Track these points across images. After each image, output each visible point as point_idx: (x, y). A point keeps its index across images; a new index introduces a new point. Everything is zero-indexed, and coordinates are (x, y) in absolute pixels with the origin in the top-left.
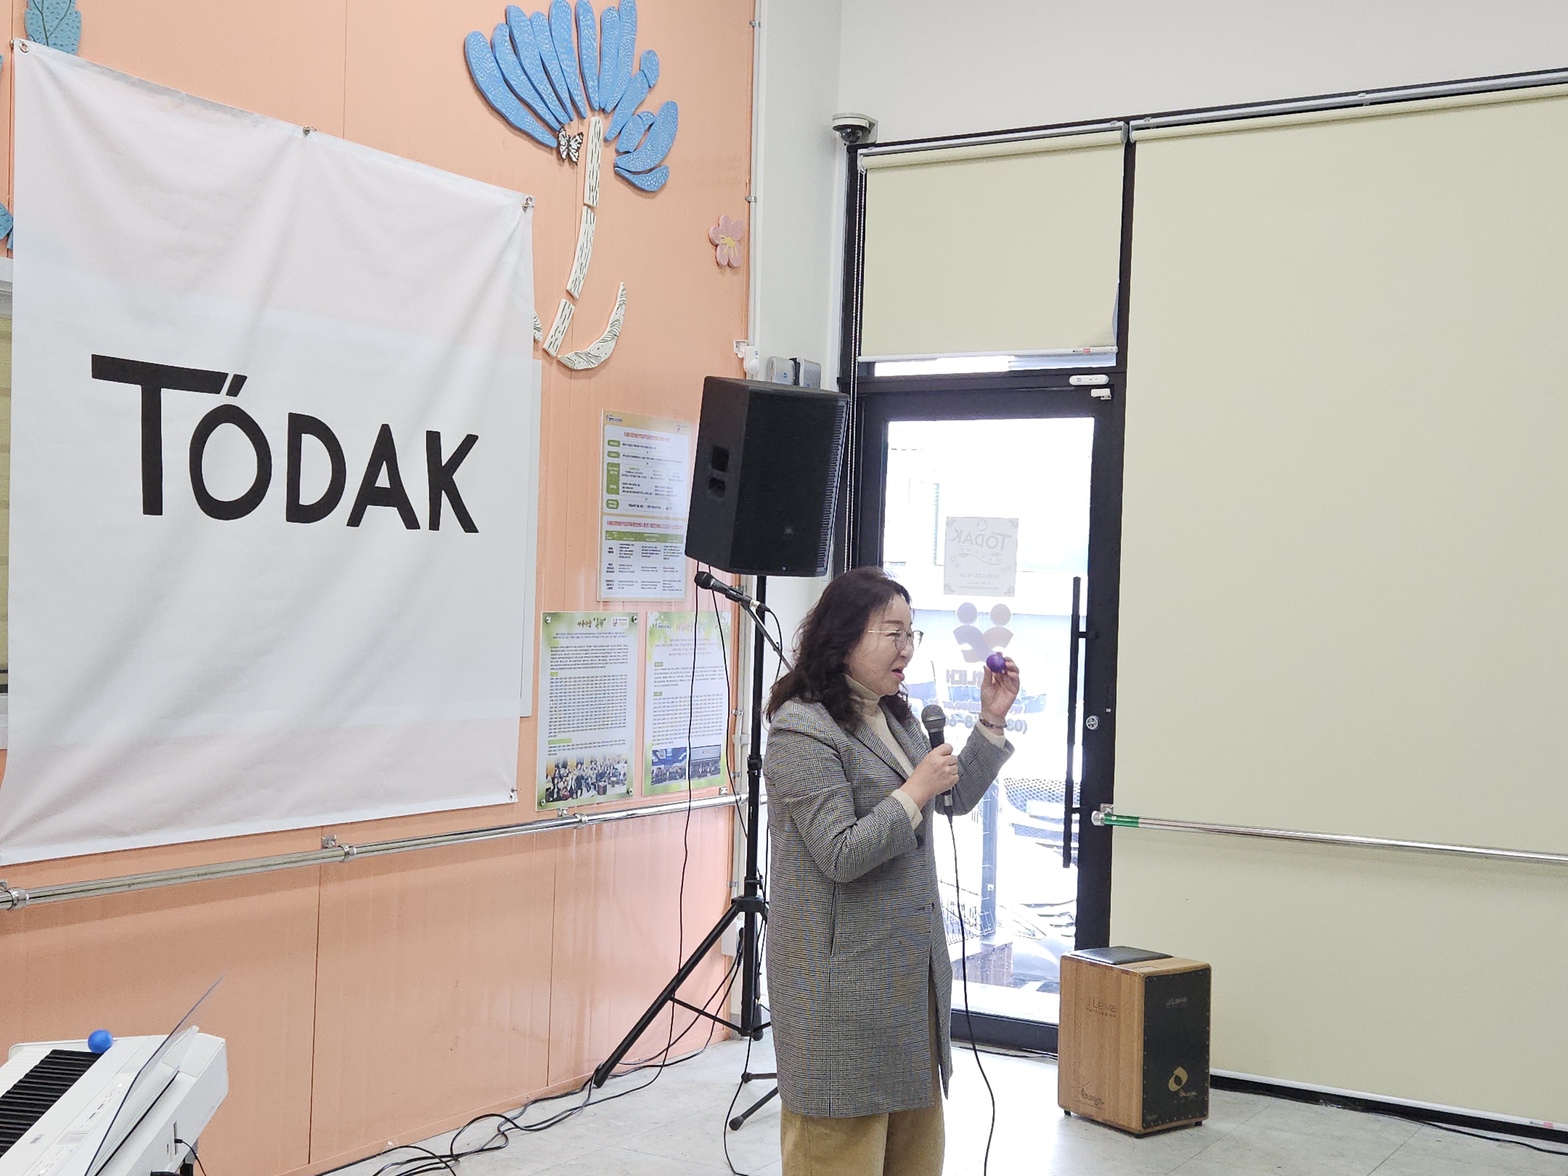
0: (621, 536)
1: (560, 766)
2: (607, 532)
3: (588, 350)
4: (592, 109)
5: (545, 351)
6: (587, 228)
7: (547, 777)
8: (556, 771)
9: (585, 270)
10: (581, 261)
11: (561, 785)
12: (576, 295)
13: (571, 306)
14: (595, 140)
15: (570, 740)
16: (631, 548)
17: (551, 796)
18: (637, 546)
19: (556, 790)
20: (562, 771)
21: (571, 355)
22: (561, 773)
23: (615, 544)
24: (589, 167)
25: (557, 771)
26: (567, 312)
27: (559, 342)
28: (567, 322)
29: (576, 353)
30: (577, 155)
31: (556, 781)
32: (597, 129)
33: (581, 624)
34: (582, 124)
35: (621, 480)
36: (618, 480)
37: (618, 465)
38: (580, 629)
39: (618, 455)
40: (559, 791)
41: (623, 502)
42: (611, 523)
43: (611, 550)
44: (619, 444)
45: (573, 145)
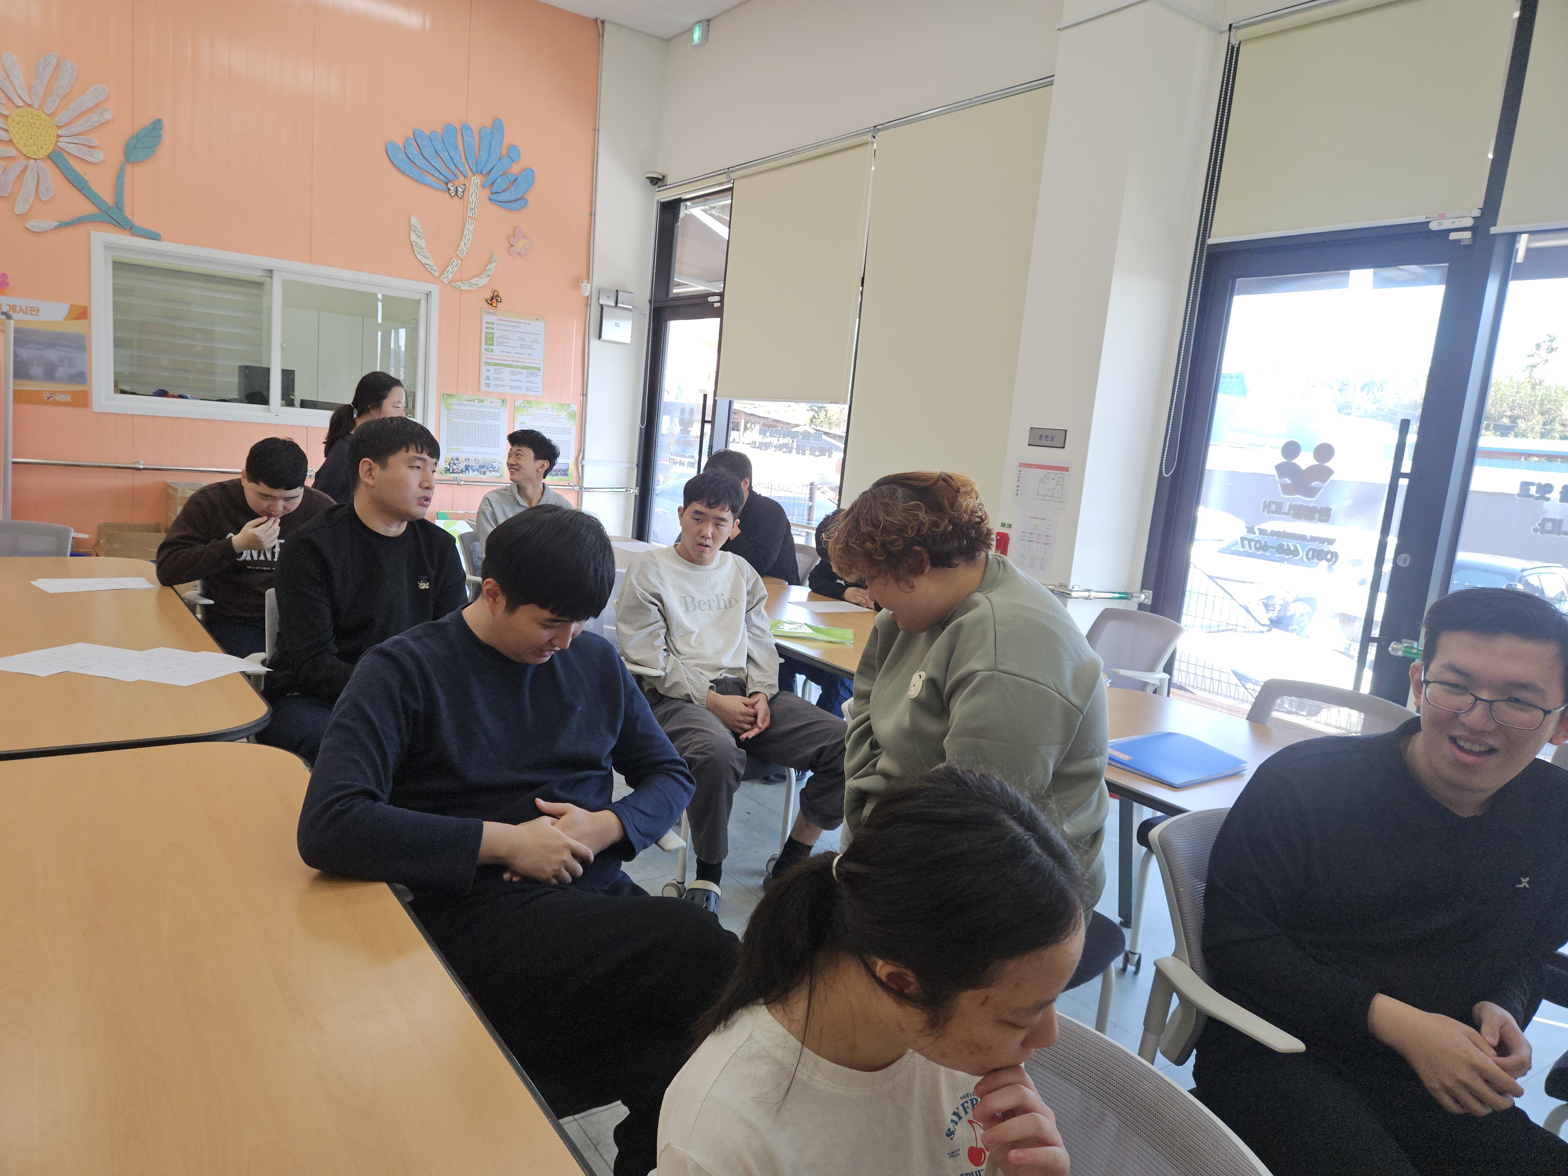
0: (495, 364)
2: (485, 362)
3: (470, 281)
4: (473, 172)
5: (441, 281)
6: (470, 227)
9: (468, 246)
11: (455, 467)
12: (462, 257)
13: (459, 262)
14: (474, 187)
15: (461, 449)
16: (502, 370)
17: (447, 470)
19: (451, 469)
20: (456, 461)
21: (459, 283)
23: (492, 368)
24: (471, 200)
26: (455, 264)
27: (450, 277)
29: (462, 282)
30: (462, 194)
31: (451, 465)
32: (475, 182)
33: (466, 400)
34: (466, 180)
35: (495, 340)
36: (492, 340)
37: (493, 333)
38: (467, 403)
39: (493, 329)
40: (453, 469)
41: (497, 349)
42: (488, 358)
43: (488, 370)
44: (493, 324)
45: (460, 190)
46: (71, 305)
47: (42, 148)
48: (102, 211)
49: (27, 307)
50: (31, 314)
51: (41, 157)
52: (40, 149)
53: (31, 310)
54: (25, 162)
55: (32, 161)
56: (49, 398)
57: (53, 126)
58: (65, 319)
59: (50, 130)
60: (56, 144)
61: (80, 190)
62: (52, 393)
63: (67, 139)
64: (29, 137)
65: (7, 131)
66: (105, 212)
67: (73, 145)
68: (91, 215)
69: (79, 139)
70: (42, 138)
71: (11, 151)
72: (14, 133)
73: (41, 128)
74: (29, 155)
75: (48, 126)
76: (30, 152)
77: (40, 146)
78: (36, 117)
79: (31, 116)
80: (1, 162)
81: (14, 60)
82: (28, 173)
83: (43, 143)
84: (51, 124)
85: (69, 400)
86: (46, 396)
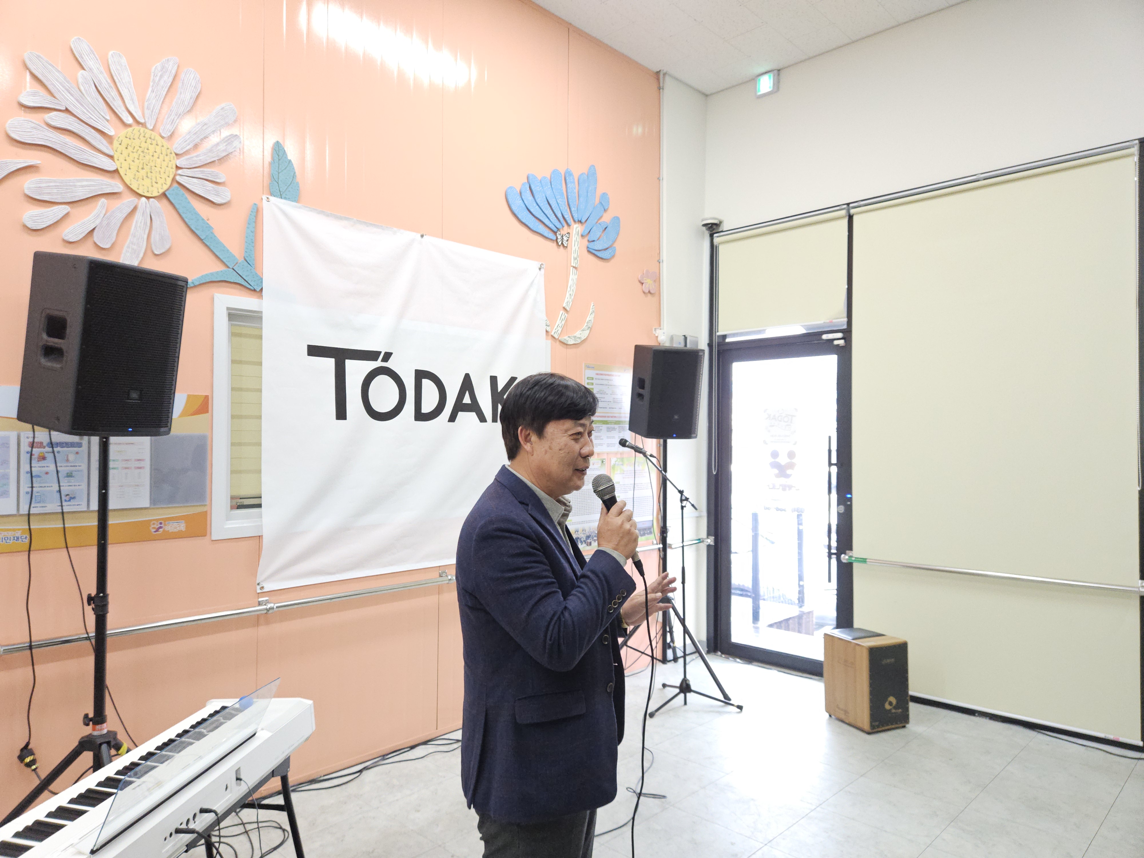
3: (575, 335)
4: (574, 221)
5: (552, 336)
6: (573, 277)
9: (572, 297)
10: (570, 293)
12: (568, 309)
13: (566, 315)
14: (576, 236)
16: (601, 428)
21: (566, 337)
24: (573, 249)
26: (563, 317)
27: (559, 332)
28: (563, 322)
29: (569, 337)
30: (567, 243)
32: (577, 230)
34: (570, 228)
44: (592, 379)
45: (565, 238)
46: (189, 396)
47: (156, 183)
48: (228, 267)
51: (155, 194)
52: (154, 184)
54: (134, 200)
55: (144, 199)
57: (171, 153)
58: (180, 417)
59: (167, 159)
60: (173, 179)
61: (201, 240)
62: (161, 523)
63: (187, 172)
64: (141, 166)
65: (111, 157)
66: (233, 269)
67: (195, 180)
68: (217, 273)
69: (202, 172)
70: (158, 169)
71: (114, 185)
72: (122, 160)
73: (156, 155)
74: (140, 192)
75: (164, 153)
76: (141, 187)
77: (154, 180)
78: (149, 141)
79: (143, 139)
80: (103, 200)
81: (124, 61)
82: (138, 216)
83: (158, 176)
84: (169, 151)
85: (183, 529)
86: (154, 528)
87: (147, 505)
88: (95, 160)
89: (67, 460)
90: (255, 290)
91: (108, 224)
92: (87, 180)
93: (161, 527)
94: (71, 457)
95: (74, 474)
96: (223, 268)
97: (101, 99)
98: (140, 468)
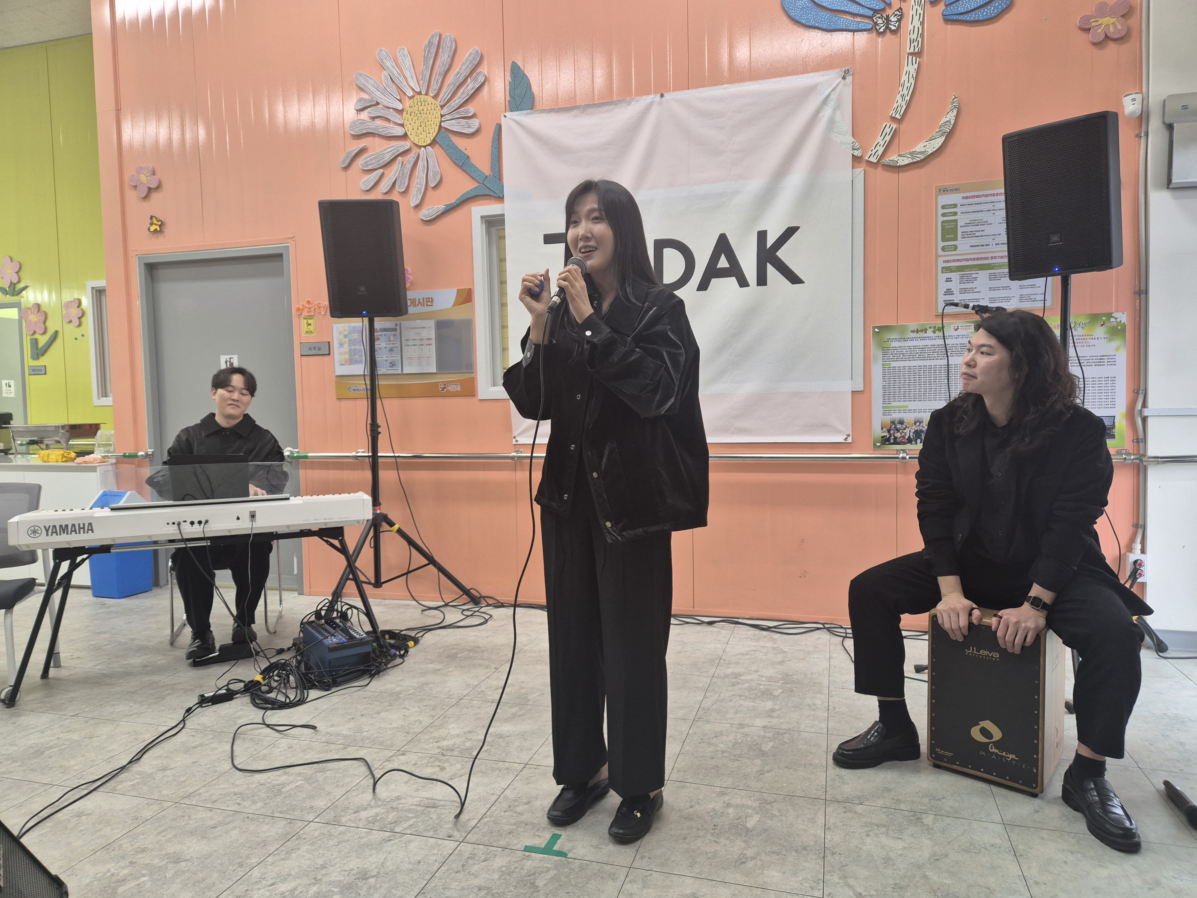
0: (960, 269)
1: (896, 423)
2: (943, 268)
3: (913, 150)
5: (868, 161)
7: (882, 429)
8: (891, 426)
10: (902, 93)
11: (898, 435)
12: (899, 117)
13: (893, 126)
15: (907, 407)
16: (973, 276)
17: (885, 441)
18: (983, 275)
19: (893, 437)
20: (899, 426)
21: (895, 158)
22: (898, 427)
23: (955, 276)
25: (893, 426)
26: (887, 130)
27: (880, 153)
28: (886, 138)
29: (900, 155)
31: (892, 432)
33: (913, 332)
35: (960, 231)
36: (954, 231)
37: (956, 221)
38: (914, 335)
39: (955, 214)
40: (895, 438)
41: (963, 245)
42: (948, 261)
43: (949, 280)
44: (955, 206)
45: (893, 19)
46: (458, 290)
47: (429, 133)
48: (478, 182)
49: (423, 299)
50: (427, 305)
51: (429, 142)
52: (428, 134)
53: (427, 302)
54: (418, 150)
55: (423, 148)
56: (443, 389)
57: (438, 107)
58: (453, 306)
59: (435, 111)
60: (440, 126)
61: (460, 167)
62: (446, 384)
63: (448, 117)
64: (419, 125)
65: (402, 125)
66: (483, 184)
67: (453, 121)
68: (471, 190)
69: (458, 113)
70: (430, 122)
71: (407, 145)
72: (408, 125)
73: (428, 113)
74: (420, 144)
75: (433, 109)
76: (420, 141)
77: (428, 132)
78: (423, 104)
79: (419, 104)
80: (400, 158)
81: (406, 52)
82: (420, 163)
83: (430, 127)
84: (436, 106)
85: (459, 389)
86: (441, 388)
87: (435, 371)
88: (393, 131)
89: (390, 340)
90: (499, 197)
91: (403, 174)
92: (390, 147)
93: (445, 388)
94: (392, 338)
95: (394, 349)
96: (476, 185)
97: (394, 87)
98: (429, 345)
